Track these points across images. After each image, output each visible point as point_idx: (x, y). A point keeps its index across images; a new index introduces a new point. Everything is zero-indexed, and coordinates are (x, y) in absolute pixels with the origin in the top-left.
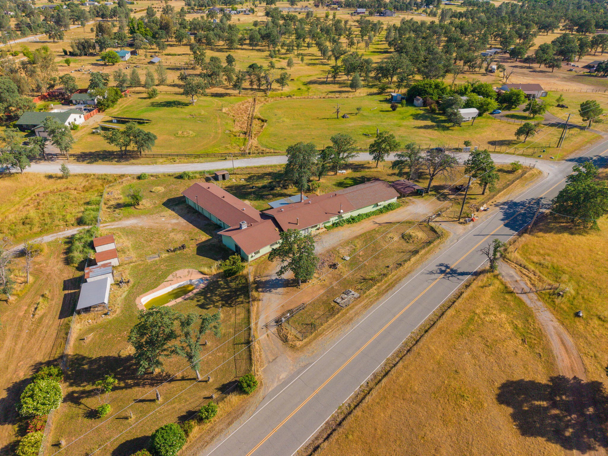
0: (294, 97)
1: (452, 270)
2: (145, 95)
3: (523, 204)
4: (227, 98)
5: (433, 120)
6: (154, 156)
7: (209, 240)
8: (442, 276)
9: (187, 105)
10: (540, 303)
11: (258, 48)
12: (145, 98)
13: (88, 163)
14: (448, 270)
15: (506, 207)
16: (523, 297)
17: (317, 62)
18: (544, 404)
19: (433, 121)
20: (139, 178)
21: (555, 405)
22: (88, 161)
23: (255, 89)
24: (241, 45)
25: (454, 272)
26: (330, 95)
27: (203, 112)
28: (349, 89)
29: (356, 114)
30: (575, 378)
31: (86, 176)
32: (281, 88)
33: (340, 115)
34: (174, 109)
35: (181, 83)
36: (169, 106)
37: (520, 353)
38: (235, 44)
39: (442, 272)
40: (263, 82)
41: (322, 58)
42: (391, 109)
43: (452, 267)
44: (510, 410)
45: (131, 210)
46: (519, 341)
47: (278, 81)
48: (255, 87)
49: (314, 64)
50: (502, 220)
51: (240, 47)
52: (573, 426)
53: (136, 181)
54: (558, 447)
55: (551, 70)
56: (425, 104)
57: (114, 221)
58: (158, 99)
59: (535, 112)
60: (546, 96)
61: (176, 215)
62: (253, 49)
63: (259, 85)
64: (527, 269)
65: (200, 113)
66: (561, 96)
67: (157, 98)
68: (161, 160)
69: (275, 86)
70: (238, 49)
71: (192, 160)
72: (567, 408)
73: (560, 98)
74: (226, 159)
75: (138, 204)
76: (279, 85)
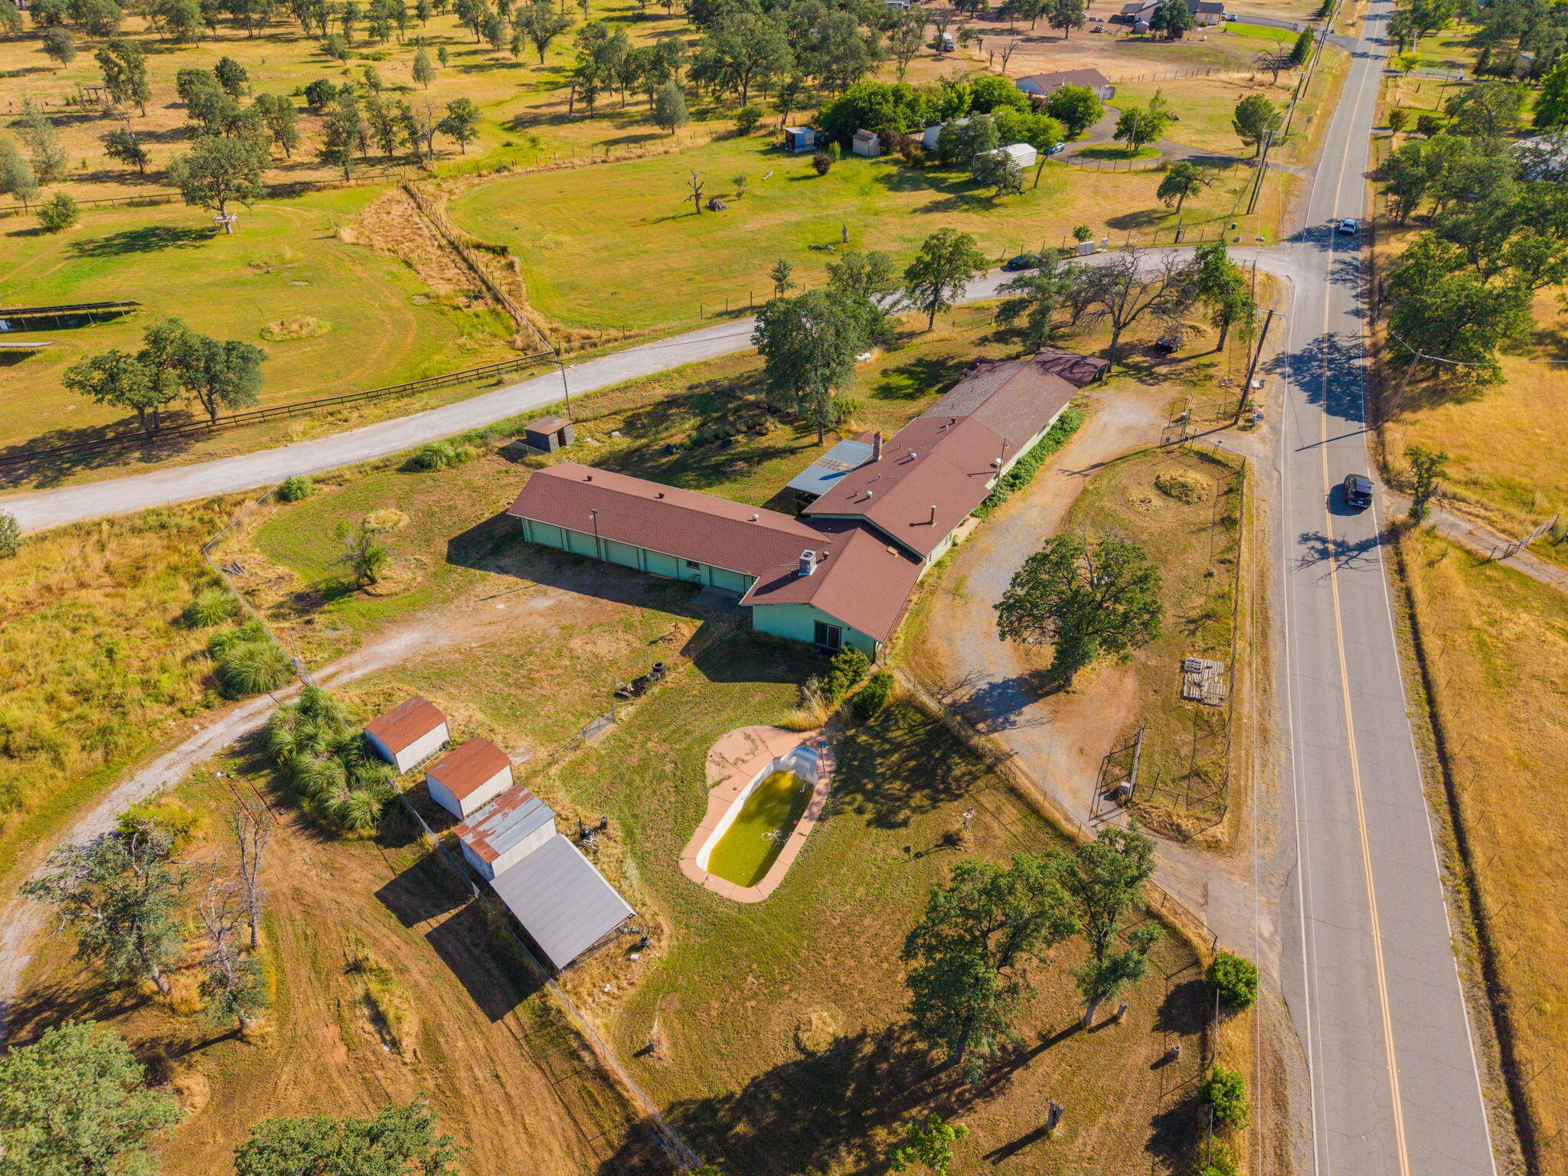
0: (518, 169)
1: (1336, 544)
2: (35, 223)
3: (1312, 356)
4: (311, 196)
5: (937, 185)
6: (265, 418)
7: (700, 632)
8: (1332, 561)
9: (203, 235)
10: (1552, 569)
11: (267, 31)
12: (34, 233)
13: (40, 486)
14: (1331, 547)
15: (1289, 370)
16: (1509, 563)
17: (479, 59)
19: (940, 190)
20: (284, 495)
22: (35, 479)
23: (378, 161)
24: (210, 24)
25: (1344, 548)
26: (618, 151)
27: (288, 254)
28: (656, 130)
29: (739, 195)
31: (81, 531)
32: (457, 148)
33: (703, 203)
34: (171, 255)
35: (117, 165)
36: (147, 248)
38: (192, 22)
39: (1323, 554)
40: (401, 133)
41: (489, 47)
42: (814, 171)
43: (1330, 536)
45: (357, 603)
47: (446, 127)
48: (375, 152)
49: (481, 68)
50: (1311, 402)
51: (209, 32)
53: (276, 510)
56: (886, 145)
57: (339, 653)
58: (80, 228)
59: (1140, 137)
60: (1112, 96)
61: (528, 583)
62: (251, 38)
63: (388, 146)
64: (1464, 500)
65: (279, 256)
66: (1158, 92)
67: (77, 226)
68: (298, 426)
69: (442, 142)
70: (203, 38)
71: (393, 405)
73: (1156, 98)
74: (499, 383)
75: (373, 581)
76: (450, 138)
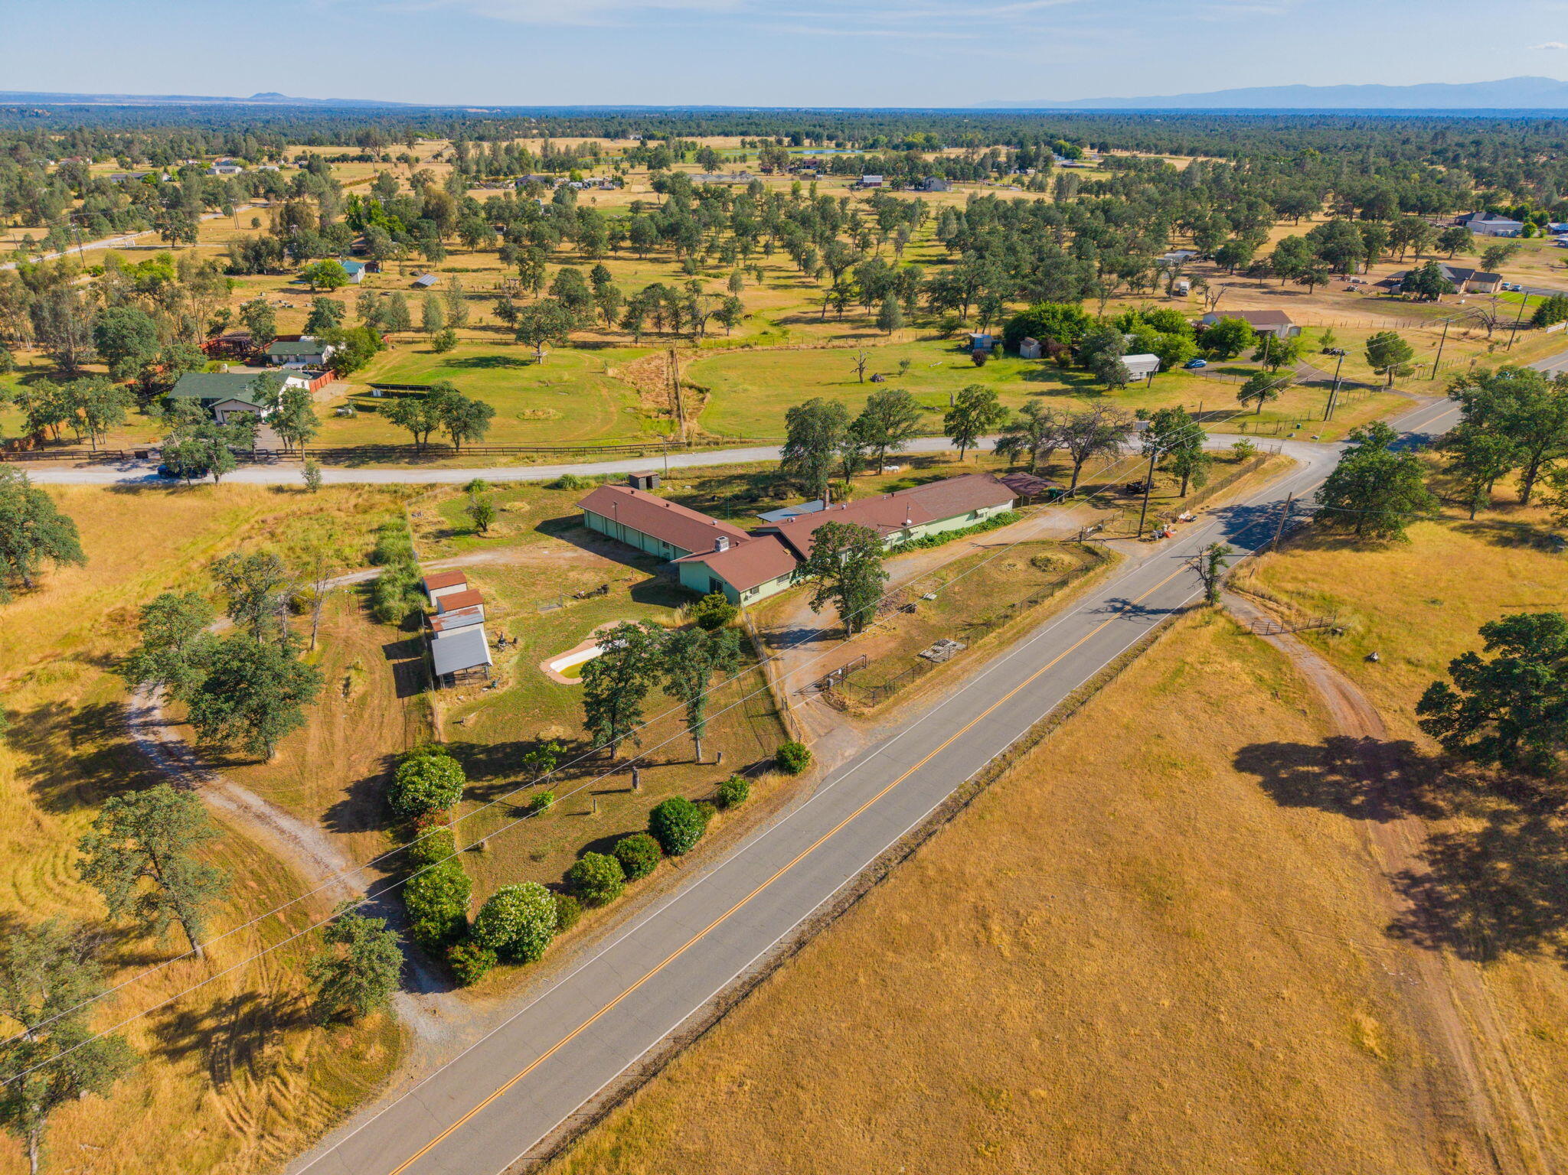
0: (759, 348)
1: (1134, 607)
2: (429, 347)
3: (1262, 510)
4: (610, 350)
5: (1065, 380)
6: (487, 452)
7: (650, 580)
8: (1118, 615)
9: (524, 363)
10: (1301, 647)
11: (649, 256)
12: (428, 352)
13: (349, 467)
14: (1128, 607)
15: (1230, 515)
16: (1271, 640)
17: (791, 282)
18: (1316, 769)
19: (1065, 382)
20: (468, 489)
21: (1333, 770)
22: (347, 463)
23: (668, 335)
24: (615, 249)
25: (1138, 610)
26: (836, 342)
27: (566, 377)
28: (877, 331)
29: (900, 374)
30: (1367, 738)
31: (354, 487)
32: (724, 331)
33: (866, 376)
34: (500, 371)
35: (499, 322)
36: (487, 366)
37: (1269, 710)
38: (600, 246)
39: (1116, 610)
40: (686, 317)
41: (802, 274)
42: (973, 364)
43: (1135, 602)
44: (1259, 778)
45: (472, 539)
46: (1266, 695)
47: (717, 316)
48: (667, 329)
49: (786, 287)
50: (1224, 534)
51: (612, 254)
52: (1365, 793)
53: (462, 495)
54: (1341, 816)
55: (1306, 288)
56: (1044, 351)
57: (444, 557)
58: (455, 353)
59: (1275, 361)
60: (1299, 333)
61: (570, 545)
62: (640, 259)
63: (676, 327)
64: (1276, 601)
65: (561, 378)
66: (1329, 331)
67: (454, 351)
68: (504, 460)
69: (712, 326)
70: (608, 258)
71: (569, 459)
72: (1355, 773)
73: (1327, 336)
74: (641, 455)
75: (485, 530)
76: (720, 324)
